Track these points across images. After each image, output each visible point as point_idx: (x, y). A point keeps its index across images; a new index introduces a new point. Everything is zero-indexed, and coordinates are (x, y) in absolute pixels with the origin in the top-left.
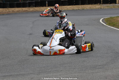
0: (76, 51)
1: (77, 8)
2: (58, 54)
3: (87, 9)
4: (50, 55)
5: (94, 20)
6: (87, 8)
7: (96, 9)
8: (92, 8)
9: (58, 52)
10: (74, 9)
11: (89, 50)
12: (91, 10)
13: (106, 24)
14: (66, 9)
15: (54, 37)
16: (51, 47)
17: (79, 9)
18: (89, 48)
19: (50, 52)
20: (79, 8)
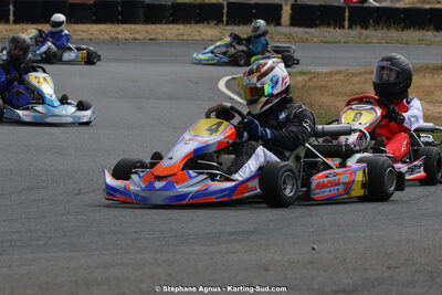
1: (128, 35)
3: (167, 39)
5: (197, 83)
6: (169, 36)
7: (204, 40)
8: (185, 37)
10: (117, 38)
12: (185, 43)
13: (240, 95)
14: (84, 35)
17: (135, 39)
20: (137, 36)
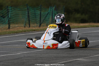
0: (69, 46)
2: (51, 48)
4: (43, 49)
9: (51, 47)
11: (83, 46)
15: (48, 31)
16: (44, 41)
18: (82, 44)
19: (44, 46)
